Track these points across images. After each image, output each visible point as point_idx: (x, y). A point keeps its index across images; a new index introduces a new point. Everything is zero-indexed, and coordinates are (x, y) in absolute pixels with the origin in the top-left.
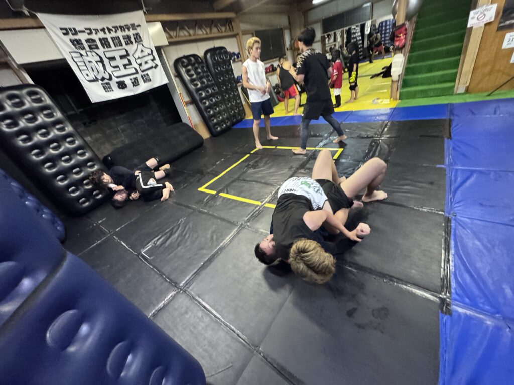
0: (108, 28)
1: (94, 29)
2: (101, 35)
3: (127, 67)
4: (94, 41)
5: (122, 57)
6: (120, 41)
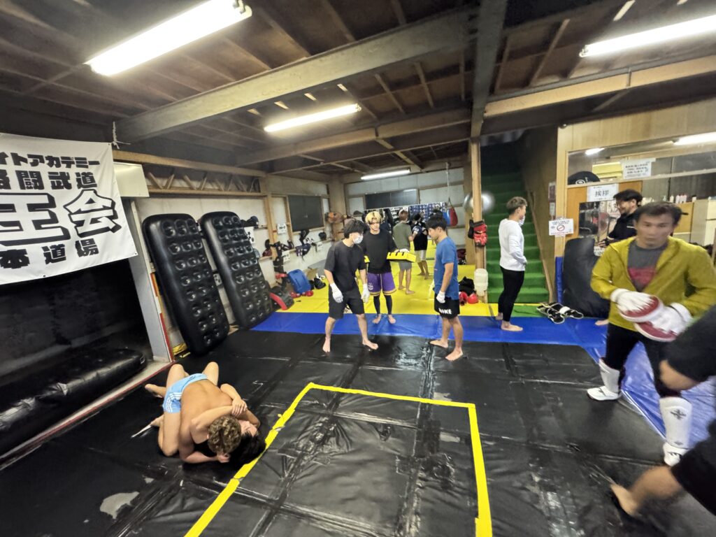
0: (15, 156)
3: (43, 226)
5: (33, 208)
6: (40, 181)
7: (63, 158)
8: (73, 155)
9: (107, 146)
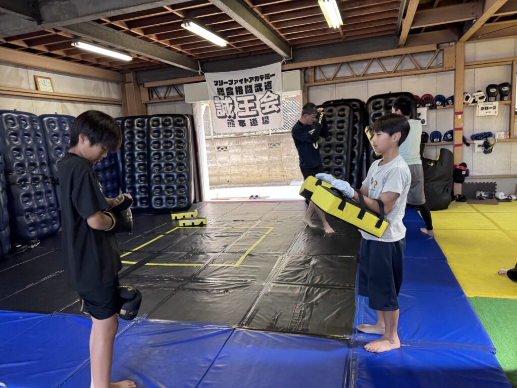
0: (245, 79)
1: (235, 81)
2: (239, 84)
3: (252, 110)
4: (232, 89)
5: (249, 101)
6: (252, 89)
7: (260, 76)
8: (264, 74)
9: (280, 64)
